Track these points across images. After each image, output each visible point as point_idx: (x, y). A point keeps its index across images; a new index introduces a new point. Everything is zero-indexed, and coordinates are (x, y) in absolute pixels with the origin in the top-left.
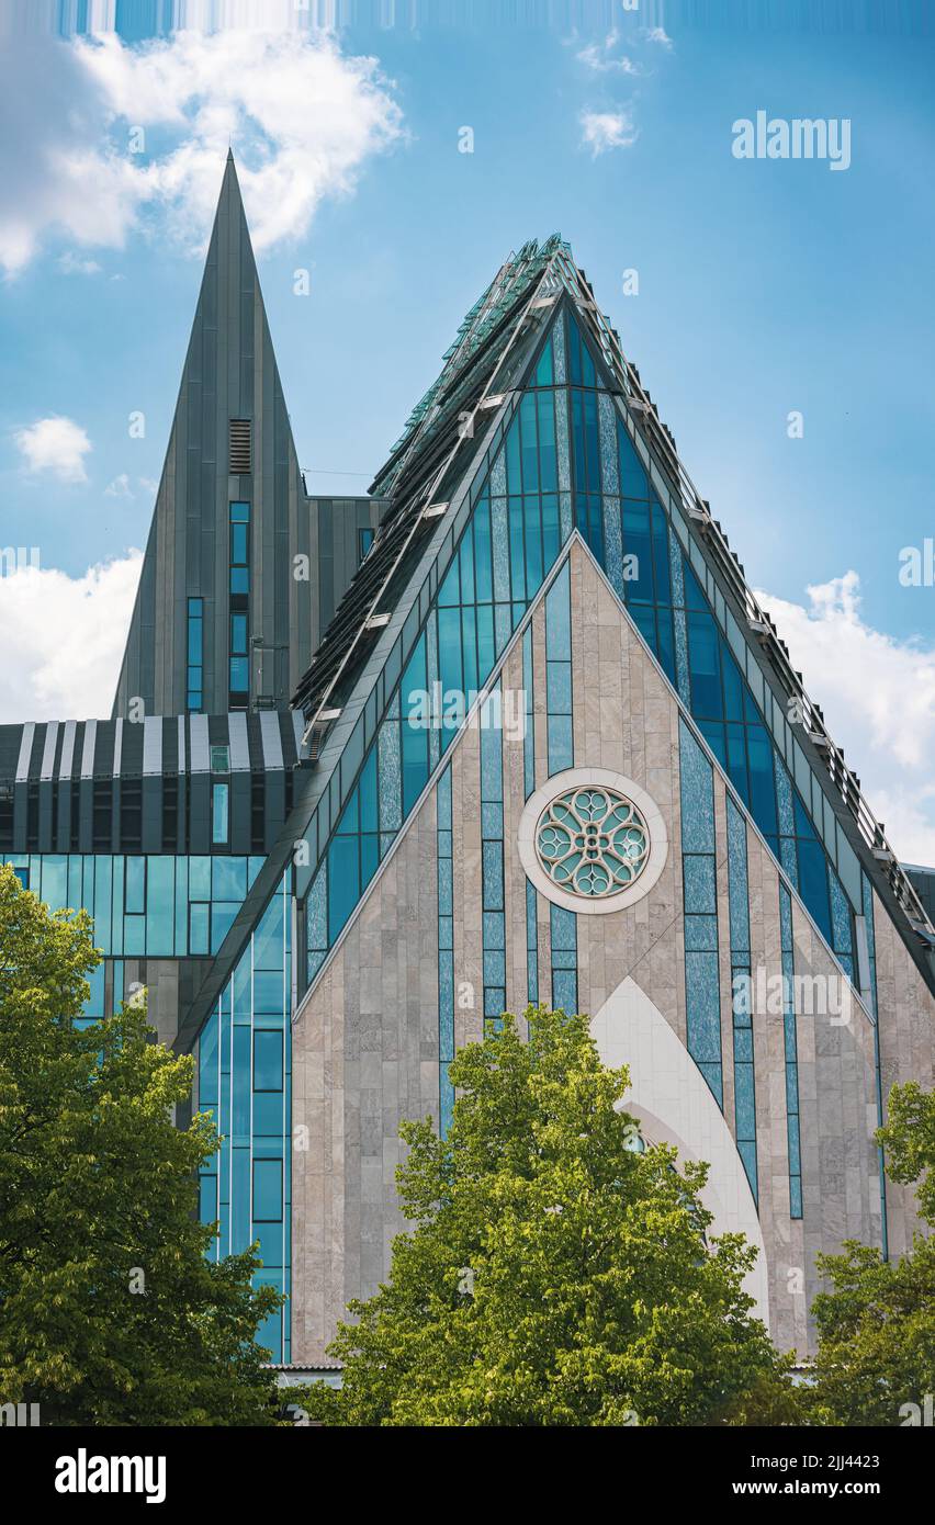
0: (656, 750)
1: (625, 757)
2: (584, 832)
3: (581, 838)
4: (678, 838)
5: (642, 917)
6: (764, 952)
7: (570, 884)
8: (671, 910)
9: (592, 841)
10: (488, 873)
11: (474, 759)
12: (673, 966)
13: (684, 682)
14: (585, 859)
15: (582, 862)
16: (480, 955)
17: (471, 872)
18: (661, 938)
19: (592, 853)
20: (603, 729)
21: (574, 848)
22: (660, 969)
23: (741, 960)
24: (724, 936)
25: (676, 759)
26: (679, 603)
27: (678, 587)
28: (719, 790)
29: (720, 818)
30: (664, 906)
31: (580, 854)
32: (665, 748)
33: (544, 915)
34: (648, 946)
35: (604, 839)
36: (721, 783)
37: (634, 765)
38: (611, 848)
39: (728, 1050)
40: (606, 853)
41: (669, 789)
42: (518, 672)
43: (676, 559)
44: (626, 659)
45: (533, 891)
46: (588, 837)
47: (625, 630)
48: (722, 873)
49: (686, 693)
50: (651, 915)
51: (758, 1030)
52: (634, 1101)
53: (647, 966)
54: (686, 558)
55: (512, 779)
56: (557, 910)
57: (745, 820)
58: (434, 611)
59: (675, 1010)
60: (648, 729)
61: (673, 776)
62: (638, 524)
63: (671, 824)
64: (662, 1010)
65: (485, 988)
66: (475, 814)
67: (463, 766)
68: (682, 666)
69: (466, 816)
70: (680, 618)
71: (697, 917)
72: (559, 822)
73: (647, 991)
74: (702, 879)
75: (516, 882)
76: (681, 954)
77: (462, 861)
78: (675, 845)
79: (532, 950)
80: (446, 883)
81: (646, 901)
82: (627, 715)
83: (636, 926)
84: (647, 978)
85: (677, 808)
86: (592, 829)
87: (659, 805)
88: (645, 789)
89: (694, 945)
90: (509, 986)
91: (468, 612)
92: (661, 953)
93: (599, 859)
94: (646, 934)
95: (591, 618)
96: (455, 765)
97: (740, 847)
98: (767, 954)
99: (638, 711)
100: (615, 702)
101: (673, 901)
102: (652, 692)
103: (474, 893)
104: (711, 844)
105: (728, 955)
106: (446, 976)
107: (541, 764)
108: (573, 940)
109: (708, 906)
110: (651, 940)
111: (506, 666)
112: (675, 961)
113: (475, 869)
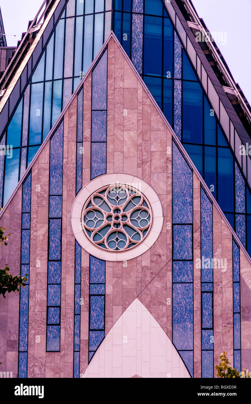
0: (158, 162)
1: (138, 166)
2: (112, 212)
3: (109, 217)
4: (170, 215)
5: (146, 263)
6: (221, 282)
7: (101, 244)
8: (164, 258)
9: (117, 218)
10: (52, 238)
11: (45, 170)
12: (164, 292)
13: (178, 122)
14: (113, 228)
15: (110, 230)
16: (45, 286)
17: (41, 238)
18: (158, 275)
19: (117, 225)
20: (125, 150)
21: (105, 222)
22: (157, 294)
23: (207, 288)
24: (197, 274)
25: (170, 167)
26: (178, 75)
27: (178, 66)
28: (196, 185)
29: (197, 202)
30: (160, 256)
31: (109, 226)
32: (163, 160)
33: (85, 263)
34: (149, 280)
35: (124, 216)
36: (197, 181)
37: (143, 171)
38: (128, 222)
39: (197, 342)
40: (125, 225)
41: (164, 185)
42: (74, 117)
43: (178, 51)
44: (140, 108)
45: (79, 248)
46: (114, 215)
47: (140, 91)
48: (197, 235)
49: (178, 128)
50: (152, 261)
51: (217, 330)
52: (137, 374)
53: (148, 292)
54: (184, 50)
55: (68, 182)
56: (93, 260)
57: (212, 203)
58: (29, 85)
59: (165, 319)
60: (153, 149)
61: (168, 177)
62: (155, 30)
63: (165, 206)
64: (157, 319)
65: (48, 307)
66: (45, 203)
67: (38, 174)
68: (178, 112)
69: (39, 205)
70: (178, 84)
71: (181, 262)
72: (97, 207)
73: (148, 307)
74: (184, 239)
75: (68, 244)
76: (169, 285)
77: (36, 231)
78: (168, 219)
79: (77, 284)
80: (26, 244)
81: (149, 254)
82: (140, 141)
83: (143, 268)
84: (148, 299)
85: (170, 197)
86: (117, 210)
87: (158, 195)
88: (150, 185)
89: (179, 279)
90: (63, 306)
91: (48, 85)
92: (157, 285)
93: (121, 229)
94: (148, 273)
95: (120, 84)
96: (34, 174)
97: (209, 219)
98: (224, 283)
99: (147, 139)
100: (133, 134)
101: (165, 253)
102: (156, 127)
103: (43, 250)
104: (190, 218)
105: (199, 285)
106: (24, 300)
107: (86, 172)
108: (103, 277)
109: (186, 255)
110: (151, 276)
111: (67, 114)
112: (166, 289)
113: (44, 235)
